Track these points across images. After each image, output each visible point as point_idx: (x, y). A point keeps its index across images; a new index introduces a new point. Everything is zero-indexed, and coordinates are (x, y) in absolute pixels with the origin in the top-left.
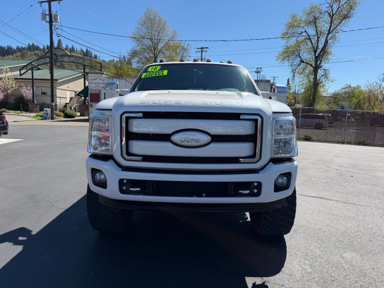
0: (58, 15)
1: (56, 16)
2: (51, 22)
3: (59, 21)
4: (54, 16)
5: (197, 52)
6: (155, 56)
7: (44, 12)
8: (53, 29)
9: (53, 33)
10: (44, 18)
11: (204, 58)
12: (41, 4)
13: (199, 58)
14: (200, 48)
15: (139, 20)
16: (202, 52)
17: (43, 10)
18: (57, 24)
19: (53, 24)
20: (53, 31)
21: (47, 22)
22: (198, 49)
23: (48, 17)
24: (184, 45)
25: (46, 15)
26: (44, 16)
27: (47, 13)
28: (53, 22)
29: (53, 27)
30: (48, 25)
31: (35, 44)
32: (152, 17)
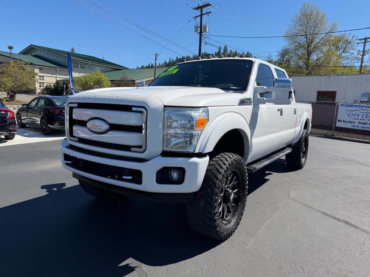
0: (207, 26)
1: (205, 27)
2: (201, 33)
3: (207, 31)
4: (203, 27)
5: (358, 43)
6: (308, 53)
7: (197, 25)
8: (202, 38)
9: (202, 42)
10: (196, 30)
11: (367, 50)
12: (195, 19)
13: (360, 51)
14: (363, 39)
15: (294, 18)
16: (365, 43)
17: (196, 24)
18: (206, 33)
19: (202, 34)
20: (202, 40)
21: (198, 33)
22: (360, 40)
23: (199, 28)
24: (349, 37)
25: (198, 27)
26: (196, 27)
27: (199, 25)
28: (202, 33)
29: (202, 37)
30: (199, 35)
31: (206, 52)
32: (308, 12)
